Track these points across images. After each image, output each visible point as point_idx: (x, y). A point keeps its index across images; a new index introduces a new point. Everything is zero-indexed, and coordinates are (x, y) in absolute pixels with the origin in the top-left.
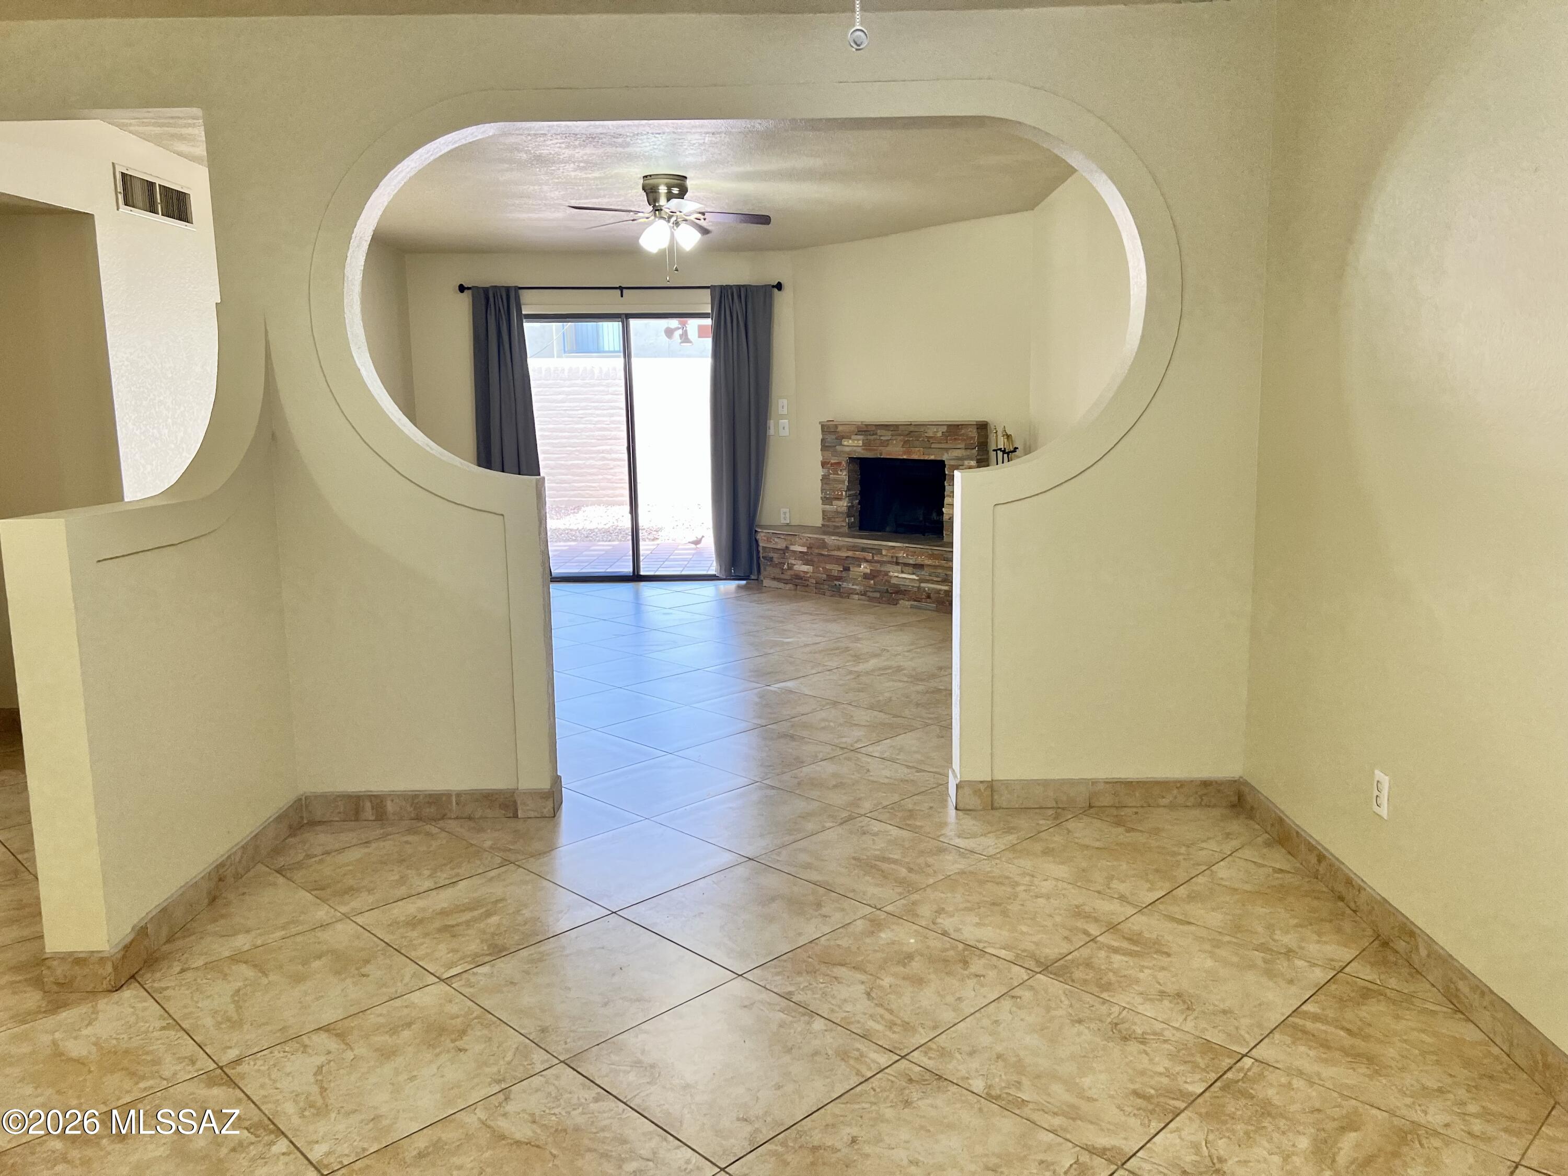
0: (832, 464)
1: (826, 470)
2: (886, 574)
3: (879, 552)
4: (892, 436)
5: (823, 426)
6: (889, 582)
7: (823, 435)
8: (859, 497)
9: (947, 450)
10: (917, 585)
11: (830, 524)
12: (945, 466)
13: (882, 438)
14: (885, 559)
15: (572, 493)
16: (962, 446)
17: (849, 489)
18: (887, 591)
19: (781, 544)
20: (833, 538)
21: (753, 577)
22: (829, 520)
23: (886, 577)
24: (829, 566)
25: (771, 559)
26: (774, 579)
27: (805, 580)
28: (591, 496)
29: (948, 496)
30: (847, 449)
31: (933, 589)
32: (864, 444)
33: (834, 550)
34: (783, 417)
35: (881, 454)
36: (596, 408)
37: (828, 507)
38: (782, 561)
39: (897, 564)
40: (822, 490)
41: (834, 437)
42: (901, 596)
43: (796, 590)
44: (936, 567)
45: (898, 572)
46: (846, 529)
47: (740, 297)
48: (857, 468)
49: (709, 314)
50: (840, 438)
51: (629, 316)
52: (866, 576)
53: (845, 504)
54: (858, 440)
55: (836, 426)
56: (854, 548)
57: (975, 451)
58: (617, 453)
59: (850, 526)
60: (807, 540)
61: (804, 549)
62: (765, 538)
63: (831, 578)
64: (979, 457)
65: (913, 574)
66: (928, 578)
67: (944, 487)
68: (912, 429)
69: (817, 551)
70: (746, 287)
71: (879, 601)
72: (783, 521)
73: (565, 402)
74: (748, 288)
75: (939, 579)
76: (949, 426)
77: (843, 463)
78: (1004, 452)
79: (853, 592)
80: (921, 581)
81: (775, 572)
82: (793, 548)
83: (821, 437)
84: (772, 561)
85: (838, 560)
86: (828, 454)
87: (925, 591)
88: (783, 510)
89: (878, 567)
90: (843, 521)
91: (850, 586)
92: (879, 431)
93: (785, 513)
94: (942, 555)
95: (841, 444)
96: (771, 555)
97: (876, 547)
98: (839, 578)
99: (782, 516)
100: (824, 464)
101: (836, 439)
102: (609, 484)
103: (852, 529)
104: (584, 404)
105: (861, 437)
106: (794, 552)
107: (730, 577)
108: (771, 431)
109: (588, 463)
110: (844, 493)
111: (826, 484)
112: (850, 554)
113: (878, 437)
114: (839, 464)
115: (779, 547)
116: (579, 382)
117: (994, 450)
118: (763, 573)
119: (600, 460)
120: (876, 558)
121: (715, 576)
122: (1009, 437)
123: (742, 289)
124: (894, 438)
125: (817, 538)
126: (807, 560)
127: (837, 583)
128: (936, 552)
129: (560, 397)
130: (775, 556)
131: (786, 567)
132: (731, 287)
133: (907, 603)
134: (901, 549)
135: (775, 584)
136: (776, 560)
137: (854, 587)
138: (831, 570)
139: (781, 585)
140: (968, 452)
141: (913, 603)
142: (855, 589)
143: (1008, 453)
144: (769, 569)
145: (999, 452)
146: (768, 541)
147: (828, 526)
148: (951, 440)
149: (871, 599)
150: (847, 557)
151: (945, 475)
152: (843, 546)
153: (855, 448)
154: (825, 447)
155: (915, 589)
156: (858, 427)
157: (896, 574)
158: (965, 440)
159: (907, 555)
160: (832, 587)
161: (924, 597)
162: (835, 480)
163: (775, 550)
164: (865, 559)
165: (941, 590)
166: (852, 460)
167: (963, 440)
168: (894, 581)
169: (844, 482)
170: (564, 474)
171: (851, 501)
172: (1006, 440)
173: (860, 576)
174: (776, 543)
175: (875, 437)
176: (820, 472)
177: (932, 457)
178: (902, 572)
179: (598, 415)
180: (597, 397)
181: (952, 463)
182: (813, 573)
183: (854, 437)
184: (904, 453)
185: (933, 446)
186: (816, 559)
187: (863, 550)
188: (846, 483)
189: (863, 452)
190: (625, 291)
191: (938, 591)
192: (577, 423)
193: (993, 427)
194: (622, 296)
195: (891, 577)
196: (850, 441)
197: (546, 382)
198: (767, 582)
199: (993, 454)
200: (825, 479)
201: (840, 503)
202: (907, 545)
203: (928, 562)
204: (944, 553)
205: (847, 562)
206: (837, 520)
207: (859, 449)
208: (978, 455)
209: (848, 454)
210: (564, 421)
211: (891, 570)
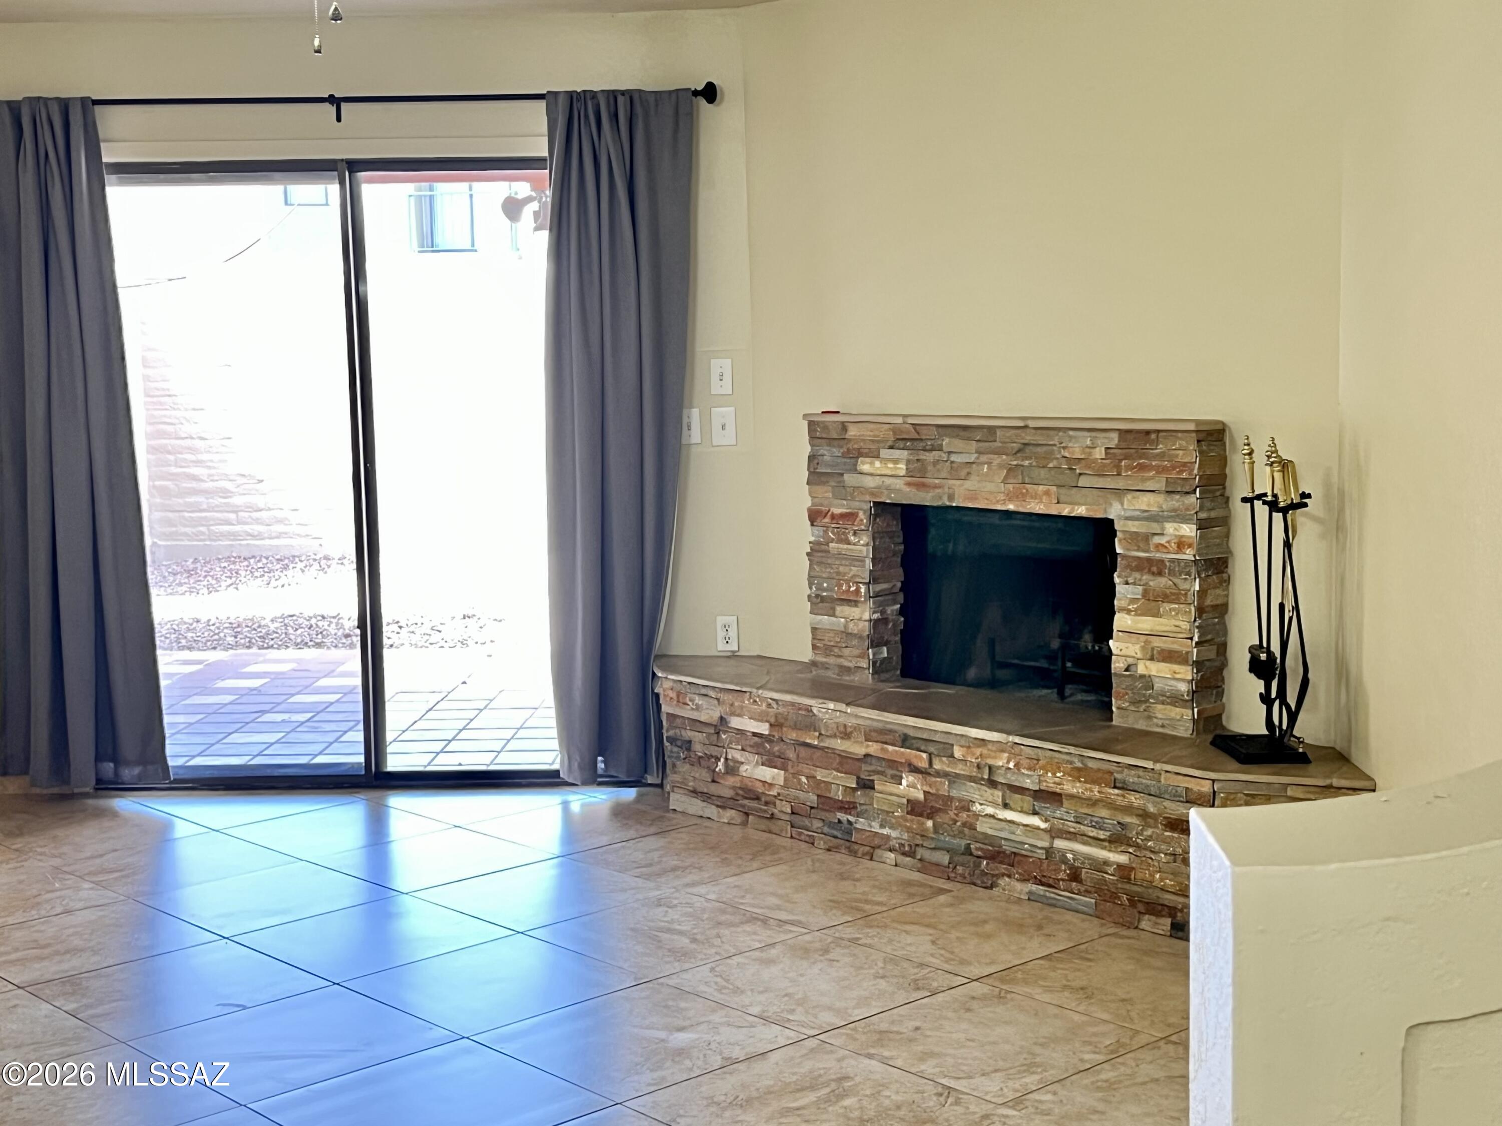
0: (833, 517)
1: (818, 531)
2: (966, 806)
3: (947, 750)
4: (979, 452)
5: (812, 425)
6: (973, 828)
7: (812, 445)
8: (901, 598)
9: (1119, 493)
10: (1046, 844)
11: (831, 660)
12: (1114, 533)
13: (953, 458)
14: (959, 769)
16: (1159, 484)
17: (874, 579)
18: (968, 851)
19: (710, 713)
20: (831, 705)
21: (650, 780)
22: (828, 650)
23: (964, 815)
24: (821, 774)
25: (688, 745)
26: (695, 792)
27: (767, 803)
29: (1122, 610)
30: (870, 482)
31: (1088, 857)
32: (910, 473)
33: (834, 736)
34: (723, 400)
35: (951, 497)
37: (825, 620)
38: (714, 751)
39: (992, 783)
40: (811, 578)
41: (837, 452)
42: (1003, 868)
43: (745, 824)
44: (1093, 803)
45: (994, 804)
46: (867, 678)
47: (615, 116)
48: (896, 526)
49: (543, 160)
50: (854, 455)
51: (354, 166)
52: (914, 808)
53: (866, 616)
54: (896, 461)
55: (844, 427)
56: (882, 735)
57: (1193, 500)
59: (879, 668)
60: (769, 706)
61: (764, 729)
62: (673, 694)
63: (826, 803)
64: (1203, 515)
65: (1035, 813)
66: (1072, 827)
67: (1113, 586)
68: (1028, 438)
69: (793, 735)
70: (630, 95)
71: (947, 873)
72: (721, 646)
74: (636, 97)
75: (1102, 835)
76: (1123, 433)
77: (861, 515)
78: (1273, 506)
79: (883, 843)
80: (1054, 833)
81: (698, 776)
82: (736, 722)
83: (807, 449)
84: (689, 749)
85: (845, 762)
86: (825, 492)
87: (1064, 860)
88: (721, 620)
89: (943, 787)
90: (861, 656)
91: (876, 827)
92: (946, 441)
93: (726, 627)
94: (1111, 773)
95: (854, 470)
96: (688, 734)
97: (937, 738)
98: (849, 807)
99: (721, 634)
100: (814, 516)
101: (843, 456)
103: (885, 676)
105: (904, 454)
106: (740, 732)
107: (593, 779)
108: (695, 435)
110: (863, 589)
111: (820, 563)
112: (873, 748)
113: (945, 457)
114: (850, 517)
115: (703, 718)
117: (1245, 500)
118: (672, 777)
120: (937, 765)
121: (556, 773)
122: (1285, 466)
123: (621, 99)
124: (984, 458)
125: (793, 704)
126: (770, 753)
127: (843, 816)
128: (1091, 764)
130: (697, 737)
131: (721, 766)
132: (593, 95)
133: (1019, 886)
134: (1001, 747)
135: (696, 806)
136: (699, 749)
137: (886, 831)
138: (829, 784)
139: (711, 811)
140: (1175, 502)
141: (1034, 887)
142: (888, 837)
143: (1284, 511)
144: (684, 768)
145: (1258, 504)
146: (680, 700)
147: (825, 666)
148: (1130, 468)
149: (926, 867)
150: (867, 756)
151: (1115, 555)
152: (856, 728)
153: (888, 481)
154: (816, 477)
155: (1042, 854)
156: (896, 429)
157: (990, 810)
158: (1164, 470)
159: (1017, 765)
160: (831, 825)
161: (1062, 875)
162: (840, 555)
163: (695, 723)
164: (910, 765)
165: (1106, 863)
166: (881, 508)
167: (1160, 470)
168: (983, 827)
169: (862, 561)
171: (880, 607)
172: (1278, 476)
173: (900, 806)
174: (698, 708)
175: (936, 454)
176: (807, 534)
177: (1081, 511)
178: (1006, 806)
181: (1134, 527)
182: (785, 787)
183: (884, 453)
184: (1010, 498)
185: (1083, 482)
186: (791, 755)
187: (905, 741)
188: (869, 564)
189: (907, 489)
190: (344, 106)
191: (1100, 866)
193: (1240, 441)
194: (339, 119)
195: (977, 816)
196: (877, 464)
198: (678, 800)
199: (1241, 511)
200: (817, 552)
201: (854, 612)
202: (1017, 740)
203: (1071, 787)
204: (1113, 768)
205: (864, 767)
206: (847, 652)
207: (899, 484)
208: (1202, 508)
209: (872, 494)
211: (976, 797)
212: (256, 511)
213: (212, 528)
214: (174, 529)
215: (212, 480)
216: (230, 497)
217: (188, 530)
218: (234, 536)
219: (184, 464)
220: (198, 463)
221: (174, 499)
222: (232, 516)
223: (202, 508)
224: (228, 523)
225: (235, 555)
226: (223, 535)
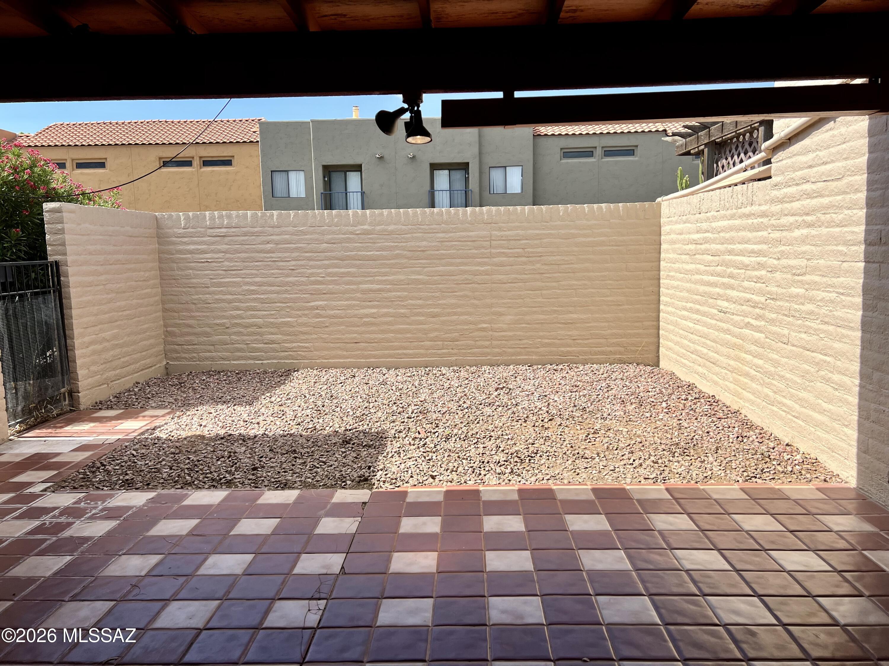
15: (283, 354)
28: (304, 358)
36: (310, 259)
58: (333, 310)
73: (273, 252)
102: (324, 344)
104: (295, 255)
109: (300, 320)
116: (290, 229)
119: (314, 317)
129: (269, 246)
170: (272, 334)
179: (312, 267)
180: (310, 246)
192: (288, 276)
197: (252, 230)
210: (273, 274)
212: (225, 345)
213: (201, 354)
214: (179, 355)
215: (200, 327)
216: (211, 337)
217: (186, 355)
218: (212, 359)
219: (183, 318)
220: (192, 317)
221: (178, 338)
222: (212, 347)
223: (194, 343)
224: (210, 351)
225: (213, 370)
226: (207, 359)
